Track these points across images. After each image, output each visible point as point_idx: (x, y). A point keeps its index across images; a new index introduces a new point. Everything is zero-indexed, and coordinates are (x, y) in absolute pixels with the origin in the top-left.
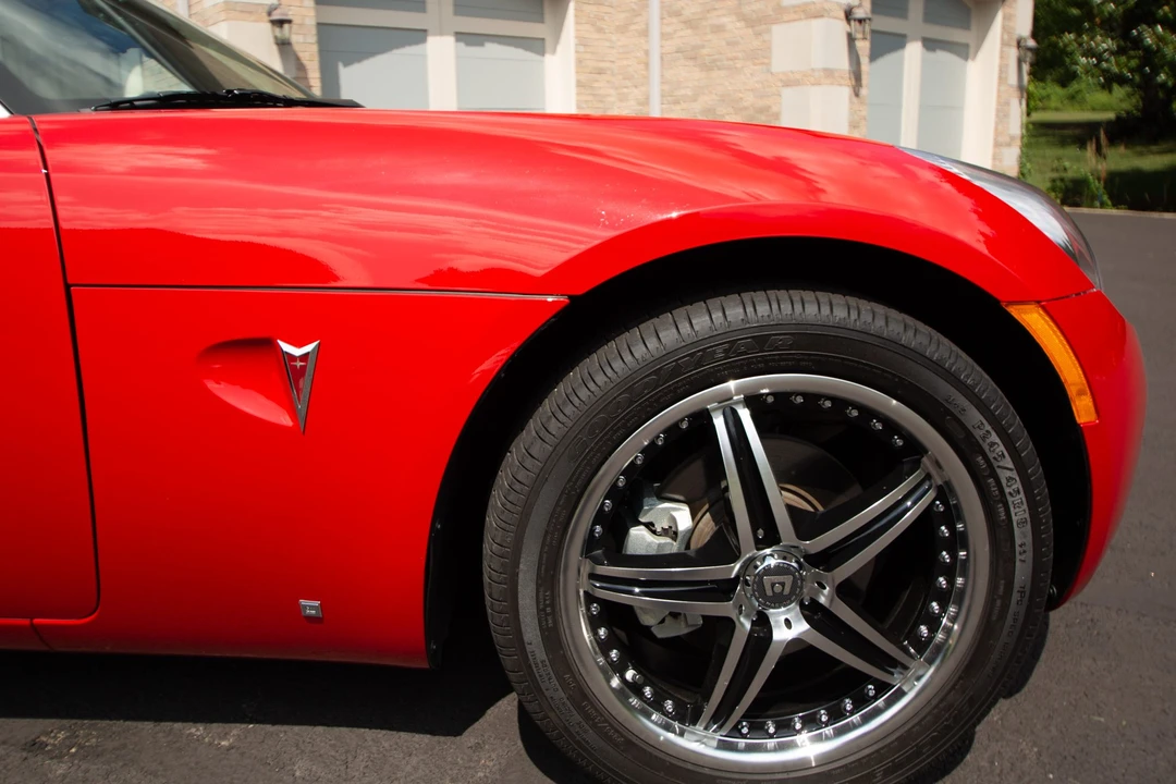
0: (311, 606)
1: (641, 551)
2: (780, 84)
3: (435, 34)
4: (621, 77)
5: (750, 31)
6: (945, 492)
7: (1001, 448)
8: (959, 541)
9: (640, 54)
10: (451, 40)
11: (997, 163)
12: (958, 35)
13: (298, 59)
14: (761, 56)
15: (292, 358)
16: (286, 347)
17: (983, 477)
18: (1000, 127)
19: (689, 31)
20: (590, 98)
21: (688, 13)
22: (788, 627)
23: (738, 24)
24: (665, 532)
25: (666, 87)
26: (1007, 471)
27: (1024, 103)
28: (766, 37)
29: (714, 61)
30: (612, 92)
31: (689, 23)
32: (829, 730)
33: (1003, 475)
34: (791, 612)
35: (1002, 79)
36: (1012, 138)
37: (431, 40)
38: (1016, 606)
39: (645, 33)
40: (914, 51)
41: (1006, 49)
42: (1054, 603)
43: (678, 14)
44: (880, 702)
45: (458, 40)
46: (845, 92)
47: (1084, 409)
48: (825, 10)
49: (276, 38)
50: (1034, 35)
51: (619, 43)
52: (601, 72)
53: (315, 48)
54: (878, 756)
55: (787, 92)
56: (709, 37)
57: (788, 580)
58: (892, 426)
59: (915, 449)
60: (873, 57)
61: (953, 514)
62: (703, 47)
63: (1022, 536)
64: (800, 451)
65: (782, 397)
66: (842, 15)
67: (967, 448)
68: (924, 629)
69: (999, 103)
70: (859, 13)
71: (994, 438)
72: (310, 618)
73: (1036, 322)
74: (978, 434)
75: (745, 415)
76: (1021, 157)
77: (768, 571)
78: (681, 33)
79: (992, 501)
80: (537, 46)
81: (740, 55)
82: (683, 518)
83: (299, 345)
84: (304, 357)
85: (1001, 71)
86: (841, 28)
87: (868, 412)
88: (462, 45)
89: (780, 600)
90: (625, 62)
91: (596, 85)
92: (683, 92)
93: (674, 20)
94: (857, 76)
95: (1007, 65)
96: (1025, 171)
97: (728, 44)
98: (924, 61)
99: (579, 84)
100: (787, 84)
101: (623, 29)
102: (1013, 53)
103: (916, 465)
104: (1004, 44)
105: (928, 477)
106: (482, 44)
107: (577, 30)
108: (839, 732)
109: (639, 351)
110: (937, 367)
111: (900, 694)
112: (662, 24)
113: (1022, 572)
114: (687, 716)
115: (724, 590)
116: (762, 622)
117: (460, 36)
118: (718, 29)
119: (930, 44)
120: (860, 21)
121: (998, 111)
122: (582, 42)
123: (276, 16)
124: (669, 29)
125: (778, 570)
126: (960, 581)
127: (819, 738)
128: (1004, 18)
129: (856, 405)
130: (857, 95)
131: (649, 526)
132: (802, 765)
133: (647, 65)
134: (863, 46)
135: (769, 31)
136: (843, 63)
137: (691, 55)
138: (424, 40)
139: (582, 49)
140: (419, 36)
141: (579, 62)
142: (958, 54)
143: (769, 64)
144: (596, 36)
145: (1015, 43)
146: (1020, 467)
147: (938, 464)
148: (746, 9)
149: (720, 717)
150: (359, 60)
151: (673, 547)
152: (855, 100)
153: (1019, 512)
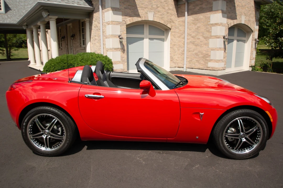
0: (197, 137)
1: (229, 132)
2: (210, 50)
3: (145, 39)
4: (178, 46)
5: (205, 40)
6: (259, 128)
7: (264, 124)
8: (260, 132)
9: (183, 42)
10: (148, 39)
11: (251, 63)
12: (243, 39)
13: (123, 44)
14: (207, 44)
15: (201, 114)
16: (201, 113)
17: (262, 126)
18: (251, 56)
19: (193, 39)
20: (173, 50)
21: (192, 35)
22: (244, 140)
23: (203, 38)
24: (231, 131)
25: (188, 49)
26: (265, 126)
27: (256, 51)
28: (208, 41)
29: (198, 44)
30: (177, 49)
31: (193, 37)
32: (249, 150)
33: (264, 126)
34: (244, 139)
35: (252, 47)
36: (254, 58)
37: (145, 40)
38: (265, 138)
39: (184, 38)
40: (235, 42)
41: (253, 41)
42: (268, 139)
43: (191, 35)
44: (251, 148)
45: (149, 39)
46: (223, 51)
47: (272, 120)
48: (220, 37)
49: (120, 41)
50: (258, 38)
51: (178, 40)
52: (175, 45)
53: (126, 42)
54: (251, 153)
55: (212, 51)
56: (197, 40)
57: (244, 135)
58: (254, 121)
59: (256, 124)
60: (228, 44)
61: (259, 130)
62: (195, 42)
63: (266, 132)
64: (245, 123)
65: (244, 119)
66: (223, 38)
67: (261, 124)
68: (256, 141)
69: (251, 52)
70: (226, 37)
71: (264, 123)
72: (197, 139)
73: (267, 112)
74: (262, 122)
75: (241, 120)
76: (255, 62)
77: (242, 135)
78: (191, 39)
79: (263, 129)
80: (163, 40)
81: (203, 44)
82: (233, 130)
83: (202, 113)
84: (202, 114)
85: (252, 45)
86: (223, 40)
87: (252, 120)
88: (150, 40)
89: (243, 137)
90: (179, 43)
91: (174, 47)
92: (191, 50)
93: (190, 36)
94: (225, 48)
95: (253, 44)
96: (256, 64)
97: (200, 42)
98: (237, 44)
99: (171, 47)
100: (212, 50)
101: (179, 37)
102: (254, 42)
103: (256, 125)
104: (252, 40)
105: (257, 126)
106: (153, 40)
107: (171, 37)
108: (250, 150)
109: (232, 114)
110: (259, 116)
111: (253, 147)
112: (187, 37)
113: (266, 135)
114: (233, 149)
115: (238, 136)
116: (241, 139)
117: (150, 39)
118: (199, 39)
119: (238, 41)
120: (226, 39)
121: (251, 53)
122: (172, 39)
123: (120, 37)
124: (189, 38)
125: (243, 134)
126: (259, 136)
127: (248, 150)
128: (252, 35)
129: (251, 119)
130: (225, 52)
131: (230, 130)
132: (247, 153)
133: (184, 44)
134: (226, 43)
135: (209, 40)
136: (223, 46)
137: (193, 43)
138: (143, 40)
139: (171, 41)
140: (142, 39)
141: (171, 43)
142: (244, 42)
143: (209, 46)
144: (174, 38)
145: (254, 40)
146: (266, 125)
147: (258, 125)
148: (204, 35)
149: (236, 149)
150: (132, 44)
151: (232, 132)
152: (225, 53)
153: (266, 130)
